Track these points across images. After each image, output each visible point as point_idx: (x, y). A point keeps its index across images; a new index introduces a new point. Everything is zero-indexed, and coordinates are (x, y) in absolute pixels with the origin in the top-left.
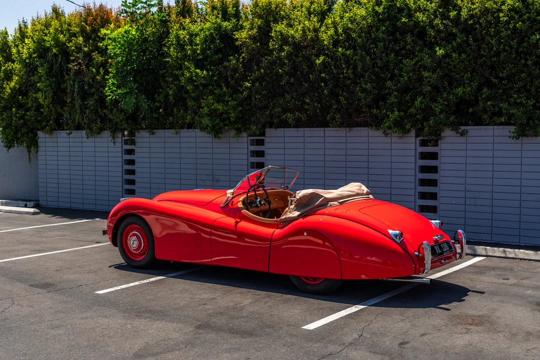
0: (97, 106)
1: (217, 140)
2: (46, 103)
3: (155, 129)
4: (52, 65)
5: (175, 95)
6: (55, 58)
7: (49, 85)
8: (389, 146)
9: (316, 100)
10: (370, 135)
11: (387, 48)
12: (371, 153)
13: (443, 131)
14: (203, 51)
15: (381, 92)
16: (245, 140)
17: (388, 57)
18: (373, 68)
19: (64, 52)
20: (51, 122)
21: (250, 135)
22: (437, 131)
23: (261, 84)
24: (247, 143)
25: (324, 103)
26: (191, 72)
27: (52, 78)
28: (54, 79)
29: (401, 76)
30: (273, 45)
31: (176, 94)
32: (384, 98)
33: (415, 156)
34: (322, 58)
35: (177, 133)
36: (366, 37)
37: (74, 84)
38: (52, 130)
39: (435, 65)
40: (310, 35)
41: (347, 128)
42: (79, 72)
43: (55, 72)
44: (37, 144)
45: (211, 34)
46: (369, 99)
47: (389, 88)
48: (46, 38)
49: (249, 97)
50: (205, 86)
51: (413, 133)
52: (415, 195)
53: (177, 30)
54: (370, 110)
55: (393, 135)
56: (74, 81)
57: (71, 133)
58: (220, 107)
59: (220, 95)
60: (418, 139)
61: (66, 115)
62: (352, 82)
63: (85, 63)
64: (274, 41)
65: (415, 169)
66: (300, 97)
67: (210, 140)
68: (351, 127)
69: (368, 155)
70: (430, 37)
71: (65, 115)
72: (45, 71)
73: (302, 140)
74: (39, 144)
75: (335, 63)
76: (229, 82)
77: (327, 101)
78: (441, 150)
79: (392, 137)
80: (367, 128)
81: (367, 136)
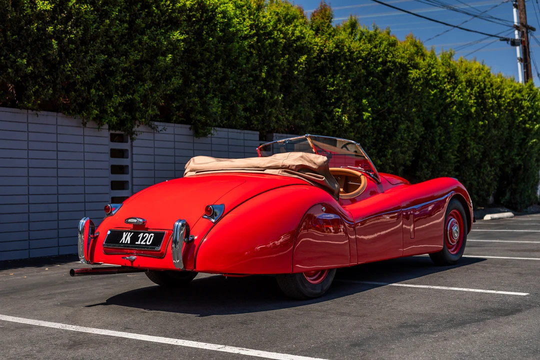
78: (132, 147)
79: (85, 129)
80: (55, 114)
81: (54, 125)
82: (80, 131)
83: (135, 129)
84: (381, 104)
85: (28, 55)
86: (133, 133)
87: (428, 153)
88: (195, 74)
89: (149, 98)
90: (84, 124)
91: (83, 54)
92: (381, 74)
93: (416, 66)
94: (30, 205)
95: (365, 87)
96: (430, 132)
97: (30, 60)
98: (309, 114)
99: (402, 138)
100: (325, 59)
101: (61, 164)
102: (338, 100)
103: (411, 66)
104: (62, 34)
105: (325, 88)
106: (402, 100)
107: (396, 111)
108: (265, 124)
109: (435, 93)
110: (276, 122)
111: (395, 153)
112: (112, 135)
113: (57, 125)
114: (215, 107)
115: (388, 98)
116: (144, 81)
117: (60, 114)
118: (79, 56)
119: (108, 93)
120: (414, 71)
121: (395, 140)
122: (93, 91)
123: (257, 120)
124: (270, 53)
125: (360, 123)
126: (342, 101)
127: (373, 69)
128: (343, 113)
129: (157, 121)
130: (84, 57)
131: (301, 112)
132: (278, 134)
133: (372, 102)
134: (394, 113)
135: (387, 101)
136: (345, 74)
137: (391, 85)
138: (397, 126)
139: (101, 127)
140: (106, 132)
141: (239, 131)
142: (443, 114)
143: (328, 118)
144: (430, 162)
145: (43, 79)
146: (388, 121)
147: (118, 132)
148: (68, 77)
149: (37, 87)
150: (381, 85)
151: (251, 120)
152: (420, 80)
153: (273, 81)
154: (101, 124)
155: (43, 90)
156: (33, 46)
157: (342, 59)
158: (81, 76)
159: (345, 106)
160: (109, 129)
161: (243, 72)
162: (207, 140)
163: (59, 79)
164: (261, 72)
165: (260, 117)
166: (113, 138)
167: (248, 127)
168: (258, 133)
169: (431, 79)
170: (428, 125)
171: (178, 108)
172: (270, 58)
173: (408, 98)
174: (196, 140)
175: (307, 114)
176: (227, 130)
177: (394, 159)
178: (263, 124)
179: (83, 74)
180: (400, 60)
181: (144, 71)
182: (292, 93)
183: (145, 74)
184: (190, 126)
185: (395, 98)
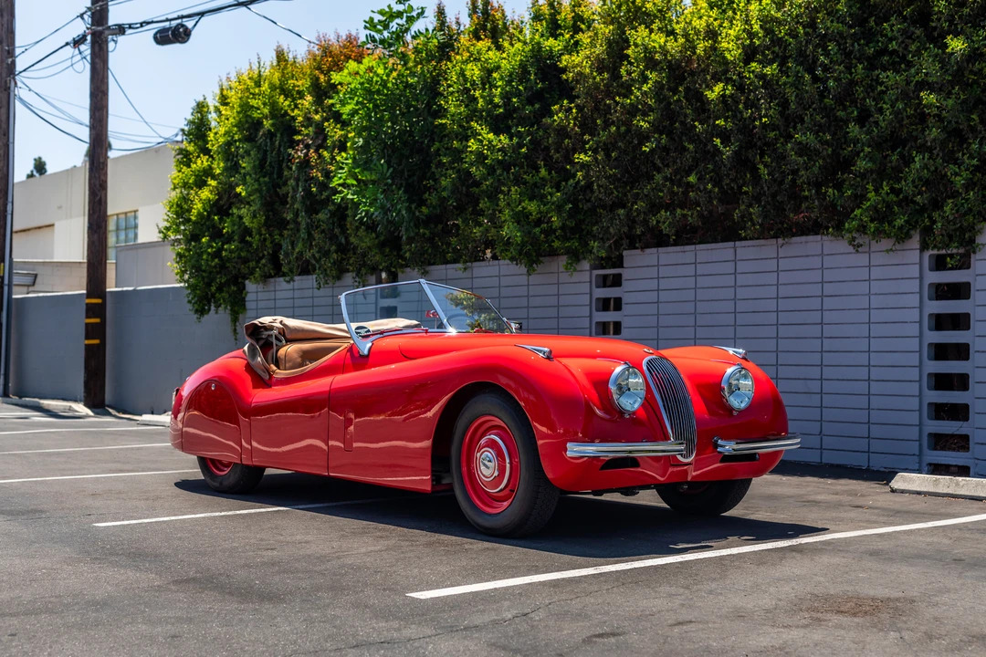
0: (333, 224)
1: (534, 279)
2: (255, 225)
3: (430, 264)
4: (265, 152)
5: (455, 190)
6: (271, 139)
7: (257, 190)
8: (864, 274)
9: (711, 177)
10: (825, 253)
11: (851, 52)
12: (829, 289)
13: (980, 231)
14: (506, 97)
15: (841, 152)
16: (586, 277)
17: (851, 74)
18: (821, 101)
19: (286, 127)
20: (264, 261)
21: (594, 267)
22: (962, 230)
23: (608, 155)
24: (591, 282)
25: (727, 184)
26: (481, 141)
27: (264, 177)
28: (266, 179)
29: (881, 111)
30: (629, 73)
31: (458, 189)
32: (846, 164)
33: (921, 293)
34: (718, 88)
35: (465, 269)
36: (806, 34)
37: (298, 185)
38: (266, 277)
39: (950, 78)
40: (701, 47)
41: (780, 241)
42: (305, 163)
43: (270, 165)
44: (245, 305)
45: (523, 66)
46: (816, 170)
47: (856, 141)
48: (253, 102)
49: (589, 186)
50: (505, 165)
51: (915, 241)
52: (920, 381)
53: (463, 62)
54: (818, 192)
55: (872, 250)
56: (297, 180)
57: (292, 280)
58: (532, 207)
59: (535, 184)
60: (927, 254)
61: (286, 245)
62: (781, 135)
63: (317, 144)
64: (631, 64)
65: (920, 322)
66: (682, 177)
67: (523, 279)
68: (787, 236)
69: (822, 296)
70: (939, 19)
71: (284, 246)
72: (252, 165)
73: (690, 270)
74: (248, 305)
75: (747, 98)
76: (551, 157)
77: (732, 180)
81: (819, 255)
112: (932, 257)
147: (946, 251)
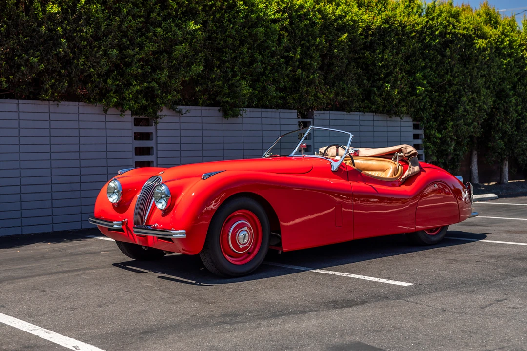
78: (156, 130)
79: (107, 115)
80: (77, 103)
81: (76, 113)
82: (102, 118)
83: (159, 113)
84: (441, 76)
85: (41, 53)
86: (157, 118)
87: (500, 123)
88: (219, 59)
89: (169, 85)
90: (106, 111)
91: (96, 49)
92: (439, 46)
93: (484, 36)
94: (53, 185)
95: (420, 60)
96: (504, 102)
97: (43, 58)
98: (352, 90)
99: (465, 110)
100: (373, 35)
101: (83, 148)
102: (387, 75)
103: (477, 36)
104: (73, 33)
105: (374, 64)
106: (465, 72)
107: (457, 83)
108: (302, 103)
109: (509, 62)
110: (315, 100)
111: (457, 125)
112: (135, 119)
113: (79, 113)
114: (245, 89)
115: (448, 70)
116: (162, 70)
117: (81, 104)
118: (92, 51)
119: (126, 83)
120: (480, 41)
121: (457, 112)
122: (110, 81)
123: (294, 99)
124: (306, 34)
125: (414, 97)
126: (392, 76)
127: (429, 41)
128: (393, 87)
129: (183, 105)
130: (97, 52)
131: (344, 89)
132: (319, 112)
133: (430, 75)
134: (455, 85)
135: (447, 73)
136: (396, 49)
137: (451, 57)
138: (460, 98)
139: (124, 114)
140: (129, 118)
141: (274, 110)
142: (519, 83)
143: (376, 92)
144: (505, 133)
145: (60, 74)
146: (449, 93)
147: (142, 117)
148: (83, 71)
149: (53, 81)
150: (439, 57)
151: (287, 100)
152: (488, 50)
153: (309, 61)
154: (123, 111)
155: (60, 83)
156: (46, 46)
157: (393, 34)
158: (95, 70)
159: (396, 81)
160: (132, 115)
161: (273, 54)
162: (239, 120)
163: (73, 73)
164: (295, 53)
165: (296, 96)
166: (137, 123)
167: (285, 106)
168: (296, 111)
169: (504, 48)
170: (501, 95)
171: (204, 92)
172: (306, 39)
173: (473, 69)
174: (225, 121)
175: (350, 90)
176: (260, 110)
177: (457, 131)
178: (300, 103)
179: (97, 67)
180: (461, 31)
181: (162, 60)
182: (334, 71)
183: (163, 63)
184: (219, 108)
185: (455, 69)
